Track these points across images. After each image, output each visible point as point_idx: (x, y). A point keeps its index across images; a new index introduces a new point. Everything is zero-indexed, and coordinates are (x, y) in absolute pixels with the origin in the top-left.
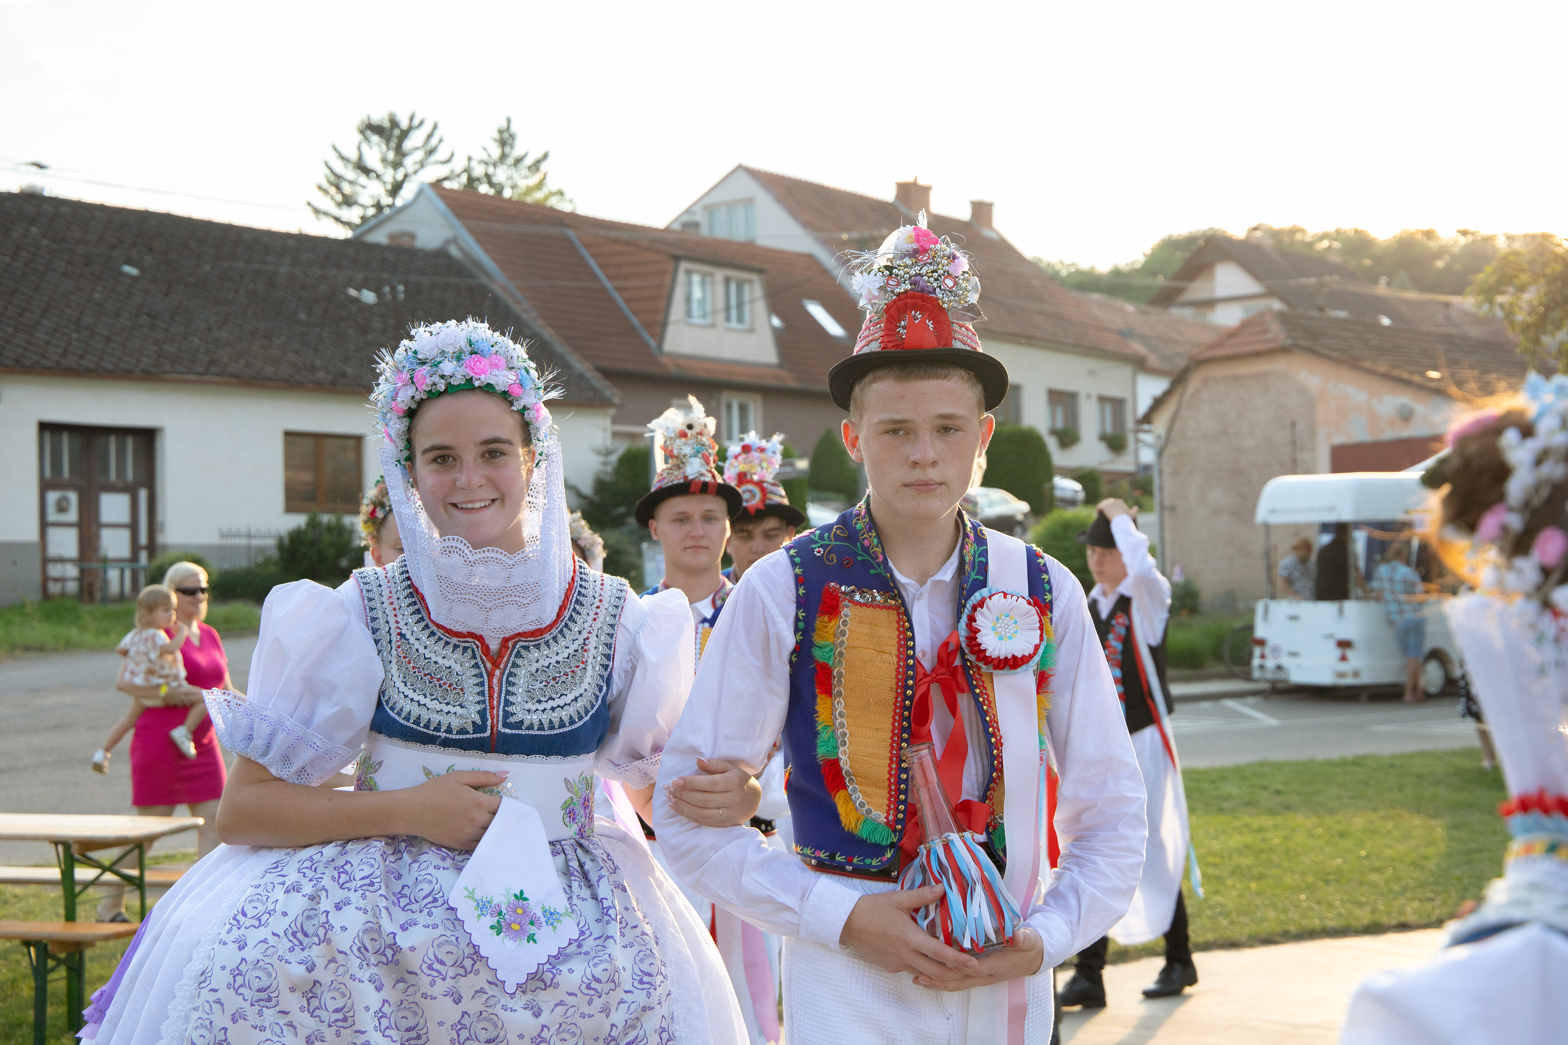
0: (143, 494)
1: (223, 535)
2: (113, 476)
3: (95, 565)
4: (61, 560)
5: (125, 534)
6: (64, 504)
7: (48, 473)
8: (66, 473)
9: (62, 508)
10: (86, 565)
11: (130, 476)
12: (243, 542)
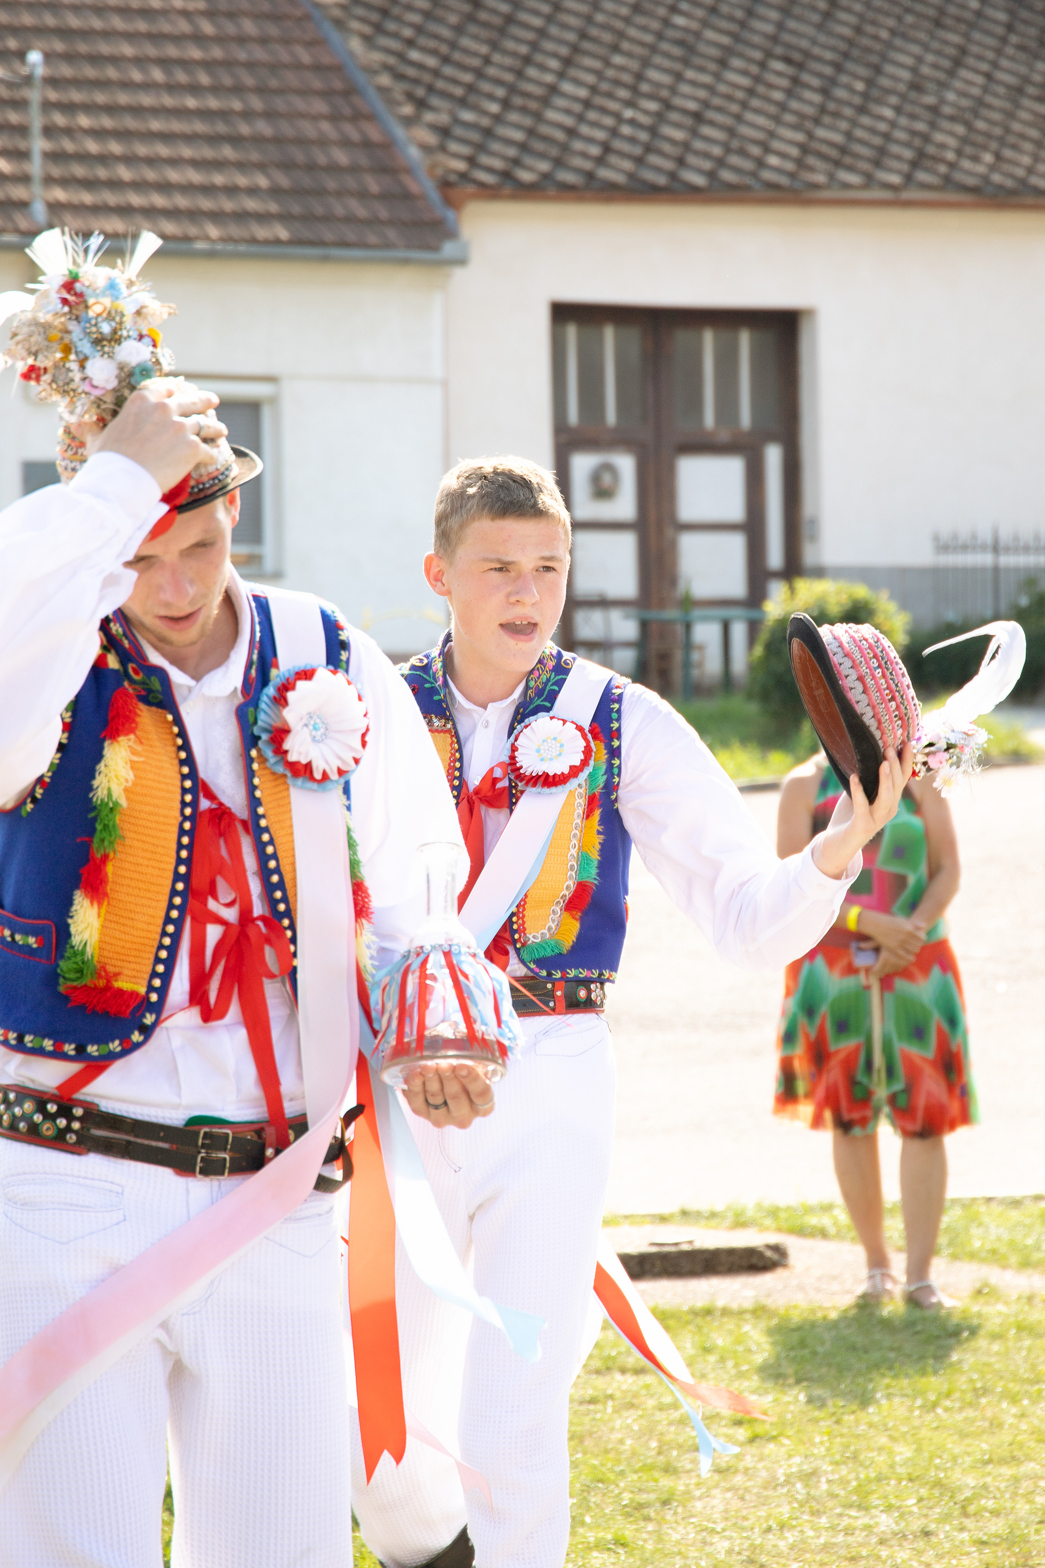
0: (773, 456)
1: (943, 547)
2: (709, 419)
3: (671, 614)
4: (603, 603)
5: (736, 544)
6: (607, 479)
7: (573, 416)
8: (611, 416)
9: (602, 492)
10: (653, 614)
11: (746, 419)
12: (986, 559)
